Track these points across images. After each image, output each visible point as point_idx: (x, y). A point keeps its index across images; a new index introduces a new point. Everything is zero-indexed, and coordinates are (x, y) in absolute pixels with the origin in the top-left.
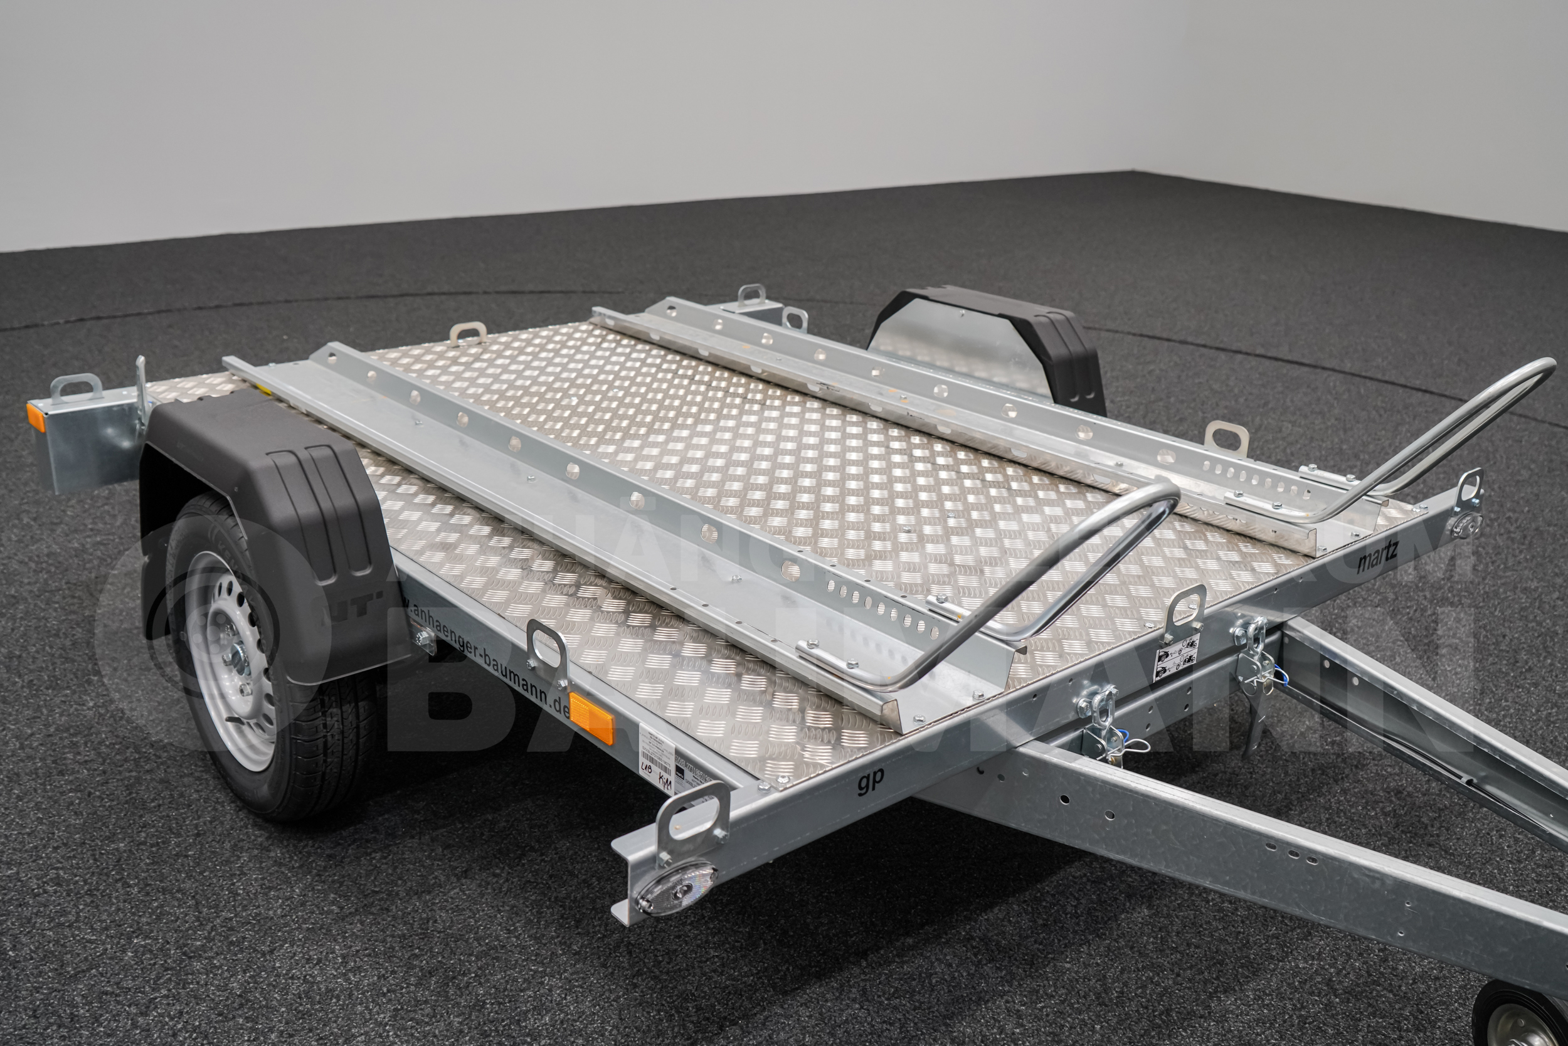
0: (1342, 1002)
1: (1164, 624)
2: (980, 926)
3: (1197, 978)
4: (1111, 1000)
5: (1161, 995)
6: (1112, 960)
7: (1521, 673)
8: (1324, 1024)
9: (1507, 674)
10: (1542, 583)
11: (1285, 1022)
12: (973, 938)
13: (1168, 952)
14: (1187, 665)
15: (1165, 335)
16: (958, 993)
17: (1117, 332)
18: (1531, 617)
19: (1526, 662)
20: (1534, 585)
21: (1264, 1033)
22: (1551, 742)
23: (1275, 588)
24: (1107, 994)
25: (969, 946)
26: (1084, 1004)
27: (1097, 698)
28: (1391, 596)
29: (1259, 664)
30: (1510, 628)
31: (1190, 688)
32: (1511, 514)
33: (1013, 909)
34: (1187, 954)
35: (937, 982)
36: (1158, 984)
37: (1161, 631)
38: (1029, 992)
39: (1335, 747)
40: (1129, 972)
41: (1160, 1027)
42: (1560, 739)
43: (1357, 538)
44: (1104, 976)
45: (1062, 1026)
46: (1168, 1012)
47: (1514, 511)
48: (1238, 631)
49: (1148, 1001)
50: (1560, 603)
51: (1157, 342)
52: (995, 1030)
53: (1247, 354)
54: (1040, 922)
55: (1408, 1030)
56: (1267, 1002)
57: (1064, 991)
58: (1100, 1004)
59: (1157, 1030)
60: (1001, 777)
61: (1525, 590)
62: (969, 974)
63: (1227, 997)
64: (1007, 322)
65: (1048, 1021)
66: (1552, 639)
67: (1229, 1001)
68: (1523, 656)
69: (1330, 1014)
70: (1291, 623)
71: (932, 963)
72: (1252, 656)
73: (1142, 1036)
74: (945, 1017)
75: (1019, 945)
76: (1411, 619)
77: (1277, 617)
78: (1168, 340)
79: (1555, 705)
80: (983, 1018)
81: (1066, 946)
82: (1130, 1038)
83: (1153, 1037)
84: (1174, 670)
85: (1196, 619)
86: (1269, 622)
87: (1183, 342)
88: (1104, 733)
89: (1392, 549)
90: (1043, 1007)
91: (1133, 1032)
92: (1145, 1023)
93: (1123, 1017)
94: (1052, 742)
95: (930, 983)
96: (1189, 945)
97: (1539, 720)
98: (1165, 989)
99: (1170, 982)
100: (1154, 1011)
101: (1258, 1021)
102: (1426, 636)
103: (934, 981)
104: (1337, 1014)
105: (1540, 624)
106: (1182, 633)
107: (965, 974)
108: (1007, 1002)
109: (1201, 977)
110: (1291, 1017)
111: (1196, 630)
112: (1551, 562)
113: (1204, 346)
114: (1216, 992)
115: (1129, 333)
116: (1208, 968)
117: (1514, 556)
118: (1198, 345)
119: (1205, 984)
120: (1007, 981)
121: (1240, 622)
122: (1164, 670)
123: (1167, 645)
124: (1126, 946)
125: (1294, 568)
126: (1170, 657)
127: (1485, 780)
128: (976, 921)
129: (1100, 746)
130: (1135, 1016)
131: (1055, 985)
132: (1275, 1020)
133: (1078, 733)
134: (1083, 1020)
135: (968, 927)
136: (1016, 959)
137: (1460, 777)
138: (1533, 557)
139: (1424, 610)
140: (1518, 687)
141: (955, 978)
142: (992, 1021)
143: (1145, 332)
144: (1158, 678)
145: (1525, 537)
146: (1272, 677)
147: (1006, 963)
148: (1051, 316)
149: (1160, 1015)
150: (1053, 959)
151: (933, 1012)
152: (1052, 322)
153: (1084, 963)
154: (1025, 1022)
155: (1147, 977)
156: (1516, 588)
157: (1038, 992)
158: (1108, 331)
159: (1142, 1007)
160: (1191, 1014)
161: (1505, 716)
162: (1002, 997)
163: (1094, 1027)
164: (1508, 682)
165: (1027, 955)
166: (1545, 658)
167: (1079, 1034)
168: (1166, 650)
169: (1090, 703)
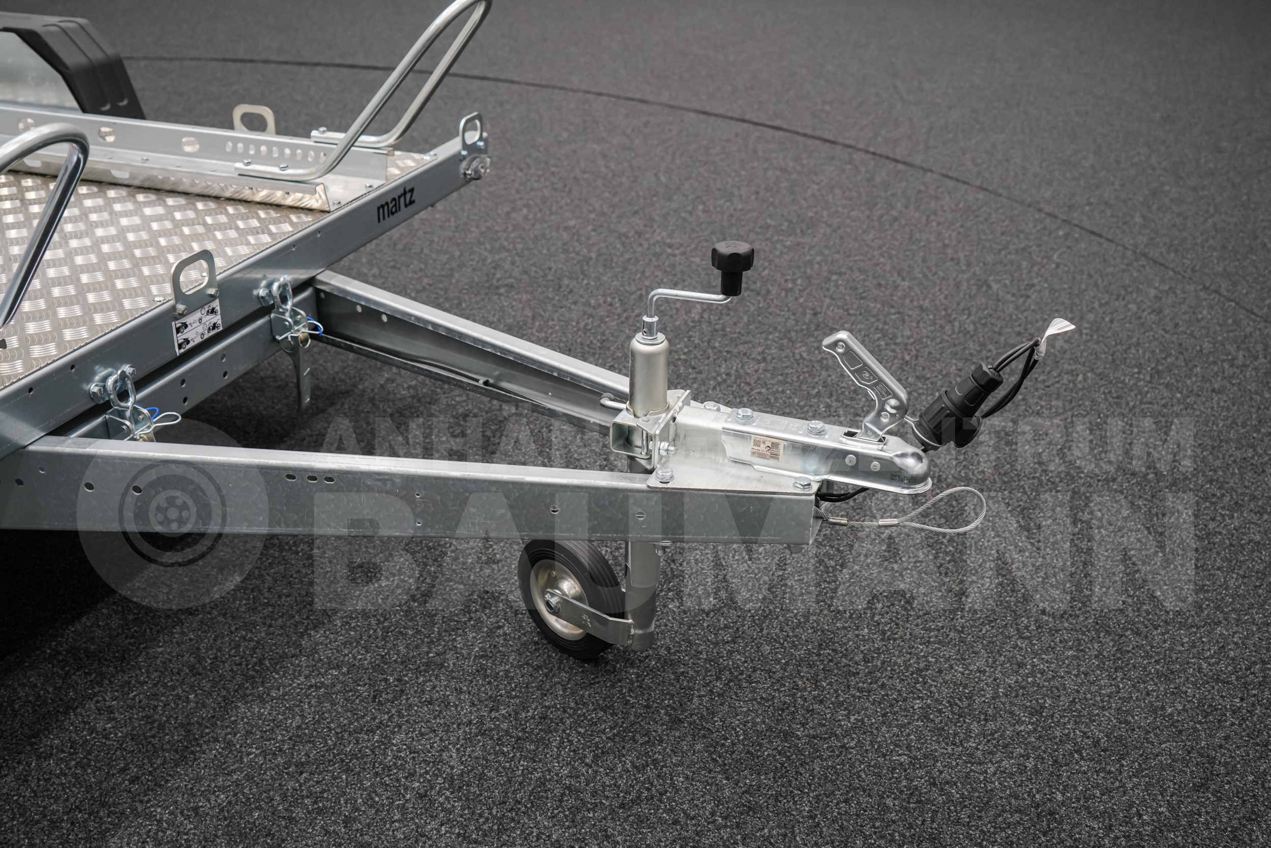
0: (420, 605)
1: (173, 297)
2: (67, 639)
3: (288, 623)
4: (204, 668)
5: (254, 649)
6: (205, 632)
7: (564, 295)
8: (405, 628)
9: (553, 299)
10: (580, 221)
11: (370, 637)
12: (60, 653)
13: (260, 608)
14: (213, 333)
15: (248, 57)
16: (44, 709)
17: (199, 59)
18: (571, 249)
19: (568, 286)
20: (572, 223)
21: (351, 652)
22: (588, 346)
23: (293, 244)
24: (201, 664)
25: (55, 662)
26: (178, 680)
27: (110, 381)
28: (457, 253)
29: (290, 320)
30: (555, 261)
31: (224, 356)
32: (553, 169)
33: (102, 614)
34: (279, 605)
35: (20, 706)
36: (251, 640)
37: (172, 302)
38: (121, 686)
39: (411, 391)
40: (223, 638)
41: (253, 677)
42: (595, 342)
43: (370, 189)
44: (198, 649)
45: (156, 707)
46: (261, 662)
47: (556, 166)
48: (262, 292)
49: (242, 658)
50: (593, 233)
51: (240, 65)
52: (85, 733)
53: (327, 65)
54: (131, 617)
55: (477, 611)
56: (353, 625)
57: (156, 674)
58: (194, 675)
59: (251, 681)
60: (19, 482)
61: (566, 228)
62: (55, 688)
63: (317, 632)
64: (13, 36)
65: (140, 707)
66: (588, 263)
67: (318, 635)
68: (566, 281)
69: (410, 618)
70: (319, 277)
71: (15, 690)
72: (283, 314)
73: (236, 691)
74: (30, 737)
75: (109, 645)
76: (474, 270)
77: (303, 275)
78: (251, 61)
79: (591, 316)
80: (72, 724)
81: (158, 632)
82: (224, 697)
83: (247, 688)
84: (198, 340)
85: (209, 285)
86: (295, 280)
87: (266, 62)
88: (128, 413)
89: (408, 196)
90: (135, 696)
91: (227, 690)
92: (239, 679)
93: (217, 680)
94: (71, 434)
95: (13, 710)
96: (280, 597)
97: (578, 330)
98: (258, 642)
99: (263, 635)
100: (247, 665)
101: (344, 644)
102: (487, 281)
103: (17, 706)
104: (416, 616)
105: (578, 253)
106: (197, 301)
107: (51, 690)
108: (98, 702)
109: (292, 621)
110: (375, 631)
111: (213, 297)
112: (586, 202)
113: (286, 63)
114: (306, 630)
115: (212, 59)
116: (299, 611)
117: (557, 202)
118: (280, 63)
119: (296, 626)
120: (97, 683)
121: (264, 283)
122: (187, 341)
123: (182, 315)
124: (219, 614)
125: (308, 224)
126: (189, 328)
127: (499, 378)
128: (62, 637)
129: (124, 427)
130: (228, 675)
131: (148, 672)
132: (361, 638)
133: (100, 420)
134: (178, 695)
135: (54, 644)
136: (106, 660)
137: (477, 381)
138: (572, 201)
139: (484, 260)
140: (561, 307)
141: (40, 697)
142: (82, 725)
143: (228, 56)
144: (182, 351)
145: (565, 186)
146: (307, 330)
147: (95, 666)
148: (62, 24)
149: (253, 667)
150: (146, 648)
151: (17, 736)
152: (63, 30)
153: (177, 643)
154: (117, 715)
155: (240, 638)
156: (558, 228)
157: (129, 683)
158: (192, 59)
159: (236, 665)
160: (284, 656)
161: (551, 334)
162: (92, 699)
163: (188, 698)
164: (554, 305)
165: (117, 652)
166: (583, 280)
167: (173, 709)
168: (183, 320)
169: (104, 387)
